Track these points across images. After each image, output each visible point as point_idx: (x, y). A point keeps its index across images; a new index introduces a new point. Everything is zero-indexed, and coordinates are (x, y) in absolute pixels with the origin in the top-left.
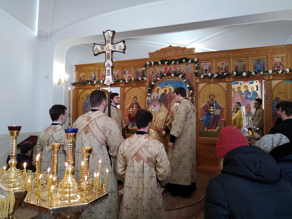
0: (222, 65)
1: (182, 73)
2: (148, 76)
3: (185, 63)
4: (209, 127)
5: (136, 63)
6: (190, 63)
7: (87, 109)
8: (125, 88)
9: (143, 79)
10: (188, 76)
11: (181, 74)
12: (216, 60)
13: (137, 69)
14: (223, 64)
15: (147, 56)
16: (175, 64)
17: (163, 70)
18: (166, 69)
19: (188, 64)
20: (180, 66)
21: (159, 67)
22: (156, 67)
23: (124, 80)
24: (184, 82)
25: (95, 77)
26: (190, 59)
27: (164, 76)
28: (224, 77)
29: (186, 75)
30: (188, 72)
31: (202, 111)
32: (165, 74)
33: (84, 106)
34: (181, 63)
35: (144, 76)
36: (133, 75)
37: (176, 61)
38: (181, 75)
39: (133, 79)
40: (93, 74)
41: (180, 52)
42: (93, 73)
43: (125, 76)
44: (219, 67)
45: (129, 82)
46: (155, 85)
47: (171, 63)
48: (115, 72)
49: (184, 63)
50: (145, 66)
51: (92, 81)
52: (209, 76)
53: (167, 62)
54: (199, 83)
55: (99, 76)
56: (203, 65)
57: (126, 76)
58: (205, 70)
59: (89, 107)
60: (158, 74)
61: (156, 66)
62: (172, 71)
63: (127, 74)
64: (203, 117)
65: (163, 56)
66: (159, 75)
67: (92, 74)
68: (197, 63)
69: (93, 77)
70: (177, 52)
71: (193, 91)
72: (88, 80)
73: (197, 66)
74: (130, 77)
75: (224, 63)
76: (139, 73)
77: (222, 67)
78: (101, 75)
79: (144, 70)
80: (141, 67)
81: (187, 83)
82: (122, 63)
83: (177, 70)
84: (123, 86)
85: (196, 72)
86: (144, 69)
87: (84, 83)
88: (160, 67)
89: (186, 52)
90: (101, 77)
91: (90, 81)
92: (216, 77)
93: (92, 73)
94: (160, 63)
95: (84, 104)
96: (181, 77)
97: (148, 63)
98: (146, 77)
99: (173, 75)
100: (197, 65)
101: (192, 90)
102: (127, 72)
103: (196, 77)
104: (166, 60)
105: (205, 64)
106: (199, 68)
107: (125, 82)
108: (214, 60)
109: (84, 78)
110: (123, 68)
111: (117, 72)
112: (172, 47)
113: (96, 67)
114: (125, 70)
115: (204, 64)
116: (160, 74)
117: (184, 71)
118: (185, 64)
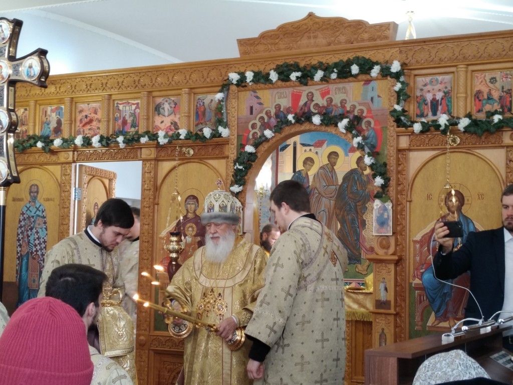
0: (490, 84)
1: (348, 112)
2: (233, 121)
3: (360, 77)
4: (446, 312)
5: (195, 76)
6: (377, 79)
7: (31, 238)
8: (160, 163)
9: (216, 135)
10: (369, 123)
11: (346, 117)
12: (468, 65)
13: (200, 96)
14: (493, 80)
15: (234, 53)
16: (325, 79)
17: (285, 103)
18: (296, 98)
19: (371, 81)
20: (344, 88)
21: (271, 91)
22: (262, 89)
23: (154, 137)
24: (356, 145)
25: (59, 123)
26: (377, 63)
27: (288, 123)
28: (493, 129)
29: (365, 120)
30: (369, 111)
31: (421, 252)
32: (290, 117)
33: (21, 227)
34: (346, 78)
35: (220, 122)
36: (185, 120)
37: (327, 69)
38: (345, 122)
39: (183, 133)
40: (54, 115)
41: (343, 38)
42: (52, 111)
43: (158, 120)
44: (479, 92)
45: (170, 142)
46: (259, 155)
47: (312, 78)
48: (127, 108)
49: (356, 76)
50: (225, 86)
51: (48, 137)
52: (440, 126)
53: (299, 74)
54: (409, 150)
55: (71, 120)
56: (425, 85)
57: (162, 122)
58: (432, 102)
59: (37, 232)
60: (270, 117)
61: (262, 86)
62: (317, 105)
63: (166, 114)
64: (422, 273)
65: (288, 52)
66: (273, 121)
67: (49, 112)
68: (402, 79)
69: (53, 125)
70: (333, 39)
71: (387, 180)
72: (37, 134)
73: (401, 90)
74: (175, 125)
75: (498, 79)
76: (208, 110)
77: (490, 94)
78: (79, 117)
79: (222, 101)
80: (211, 88)
81: (367, 150)
82: (150, 74)
83: (333, 104)
84: (153, 156)
85: (395, 111)
86: (220, 96)
87: (21, 147)
88: (275, 91)
89: (366, 36)
90: (78, 123)
92: (467, 129)
93: (49, 109)
94: (274, 76)
95: (20, 221)
96: (347, 128)
97: (234, 77)
98: (226, 125)
99: (316, 120)
100: (398, 86)
101: (383, 175)
102: (166, 106)
103: (398, 127)
104: (297, 68)
105: (431, 82)
106: (407, 98)
107: (158, 143)
108: (462, 68)
109: (24, 128)
110: (155, 94)
111: (134, 107)
112: (317, 20)
113: (62, 90)
114: (159, 100)
115: (428, 79)
116: (277, 116)
117: (358, 107)
118: (359, 81)
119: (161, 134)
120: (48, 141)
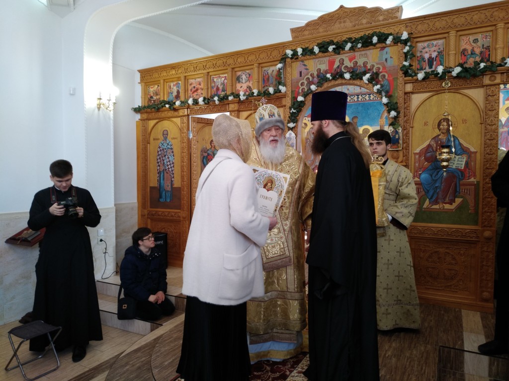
0: (473, 44)
1: (369, 70)
2: (289, 82)
3: (378, 46)
4: (437, 198)
5: (263, 56)
6: (390, 46)
7: (165, 162)
8: (241, 113)
9: (277, 91)
10: (384, 76)
11: (368, 73)
12: (457, 31)
13: (265, 69)
14: (476, 41)
15: (288, 37)
16: (352, 49)
17: (324, 67)
18: (331, 63)
19: (385, 47)
20: (366, 54)
21: (314, 60)
22: (308, 59)
23: (238, 96)
24: (375, 91)
25: (178, 92)
26: (391, 34)
27: (327, 80)
28: (478, 73)
29: (380, 75)
30: (384, 68)
31: (419, 160)
32: (328, 76)
33: (159, 155)
34: (367, 46)
35: (280, 83)
36: (256, 84)
37: (354, 42)
38: (368, 76)
39: (256, 92)
40: (175, 88)
41: (364, 21)
42: (174, 85)
43: (238, 86)
44: (465, 50)
45: (247, 99)
46: (306, 102)
47: (343, 49)
48: (219, 80)
49: (375, 45)
50: (284, 59)
51: (172, 101)
52: (439, 73)
53: (334, 46)
54: (412, 93)
55: (185, 90)
56: (424, 48)
57: (241, 87)
58: (428, 59)
59: (168, 158)
60: (313, 77)
61: (308, 57)
62: (346, 67)
63: (244, 81)
64: (420, 174)
65: (326, 33)
66: (316, 80)
67: (172, 87)
68: (409, 44)
69: (175, 94)
70: (357, 22)
71: (398, 113)
72: (165, 100)
73: (408, 51)
74: (249, 88)
75: (479, 40)
76: (271, 77)
77: (473, 50)
78: (190, 88)
79: (281, 69)
80: (273, 62)
81: (383, 94)
82: (233, 57)
83: (358, 65)
84: (236, 109)
85: (404, 66)
86: (280, 66)
87: (157, 107)
88: (317, 60)
89: (381, 18)
90: (189, 92)
91: (168, 103)
92: (459, 76)
93: (172, 84)
94: (316, 50)
95: (158, 152)
96: (369, 80)
97: (289, 52)
98: (284, 85)
99: (347, 76)
100: (407, 48)
101: (395, 110)
102: (244, 77)
103: (405, 77)
104: (331, 43)
105: (428, 46)
106: (413, 55)
107: (240, 99)
108: (453, 33)
109: (158, 97)
110: (236, 69)
111: (223, 79)
112: (346, 10)
113: (179, 72)
114: (239, 73)
115: (426, 44)
116: (318, 76)
117: (376, 66)
118: (377, 48)
119: (242, 93)
120: (172, 104)
